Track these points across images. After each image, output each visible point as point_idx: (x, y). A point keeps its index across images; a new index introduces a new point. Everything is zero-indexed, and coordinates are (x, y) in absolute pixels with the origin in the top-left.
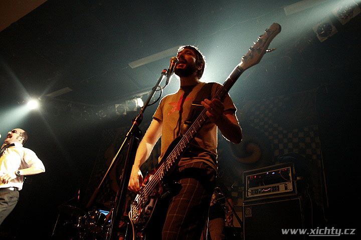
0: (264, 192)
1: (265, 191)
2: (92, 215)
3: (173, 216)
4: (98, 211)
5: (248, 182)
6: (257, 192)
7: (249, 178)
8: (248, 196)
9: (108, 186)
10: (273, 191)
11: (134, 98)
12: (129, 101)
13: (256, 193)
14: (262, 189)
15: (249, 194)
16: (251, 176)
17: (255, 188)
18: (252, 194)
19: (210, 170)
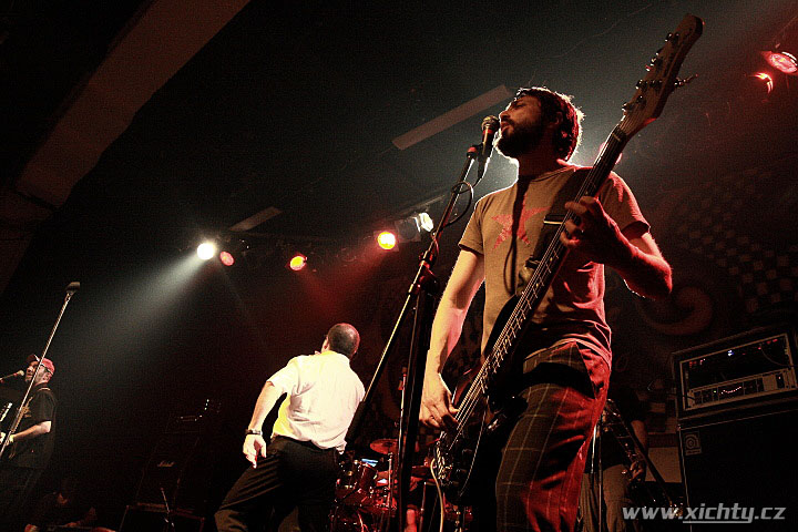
0: (726, 396)
1: (728, 393)
2: (347, 471)
3: (518, 451)
4: (360, 460)
5: (684, 376)
6: (708, 396)
7: (686, 366)
8: (687, 406)
9: (374, 408)
10: (749, 392)
11: (411, 214)
12: (401, 222)
13: (706, 400)
14: (721, 389)
15: (690, 402)
16: (690, 361)
17: (703, 388)
18: (698, 402)
19: (594, 359)
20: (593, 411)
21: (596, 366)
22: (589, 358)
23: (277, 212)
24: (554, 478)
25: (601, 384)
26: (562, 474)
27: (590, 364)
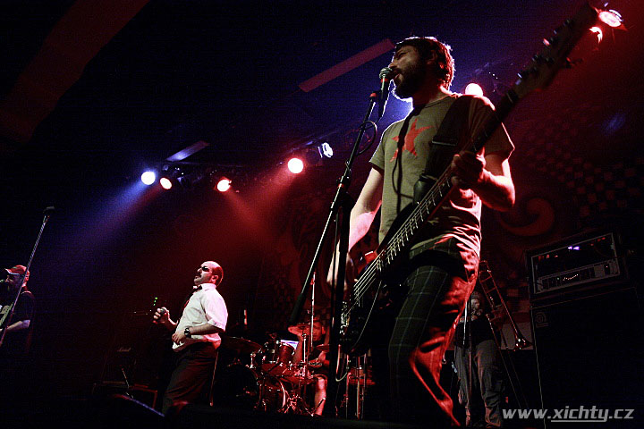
0: (567, 282)
1: (568, 279)
2: (271, 348)
3: (407, 320)
4: (280, 340)
5: (535, 267)
6: (553, 283)
7: (535, 260)
8: (537, 291)
10: (584, 278)
13: (551, 285)
14: (562, 277)
15: (539, 287)
16: (539, 256)
17: (549, 277)
18: (545, 286)
19: (467, 251)
20: (466, 291)
21: (469, 257)
22: (464, 251)
23: (205, 145)
24: (436, 340)
25: (473, 271)
26: (441, 339)
27: (465, 255)
